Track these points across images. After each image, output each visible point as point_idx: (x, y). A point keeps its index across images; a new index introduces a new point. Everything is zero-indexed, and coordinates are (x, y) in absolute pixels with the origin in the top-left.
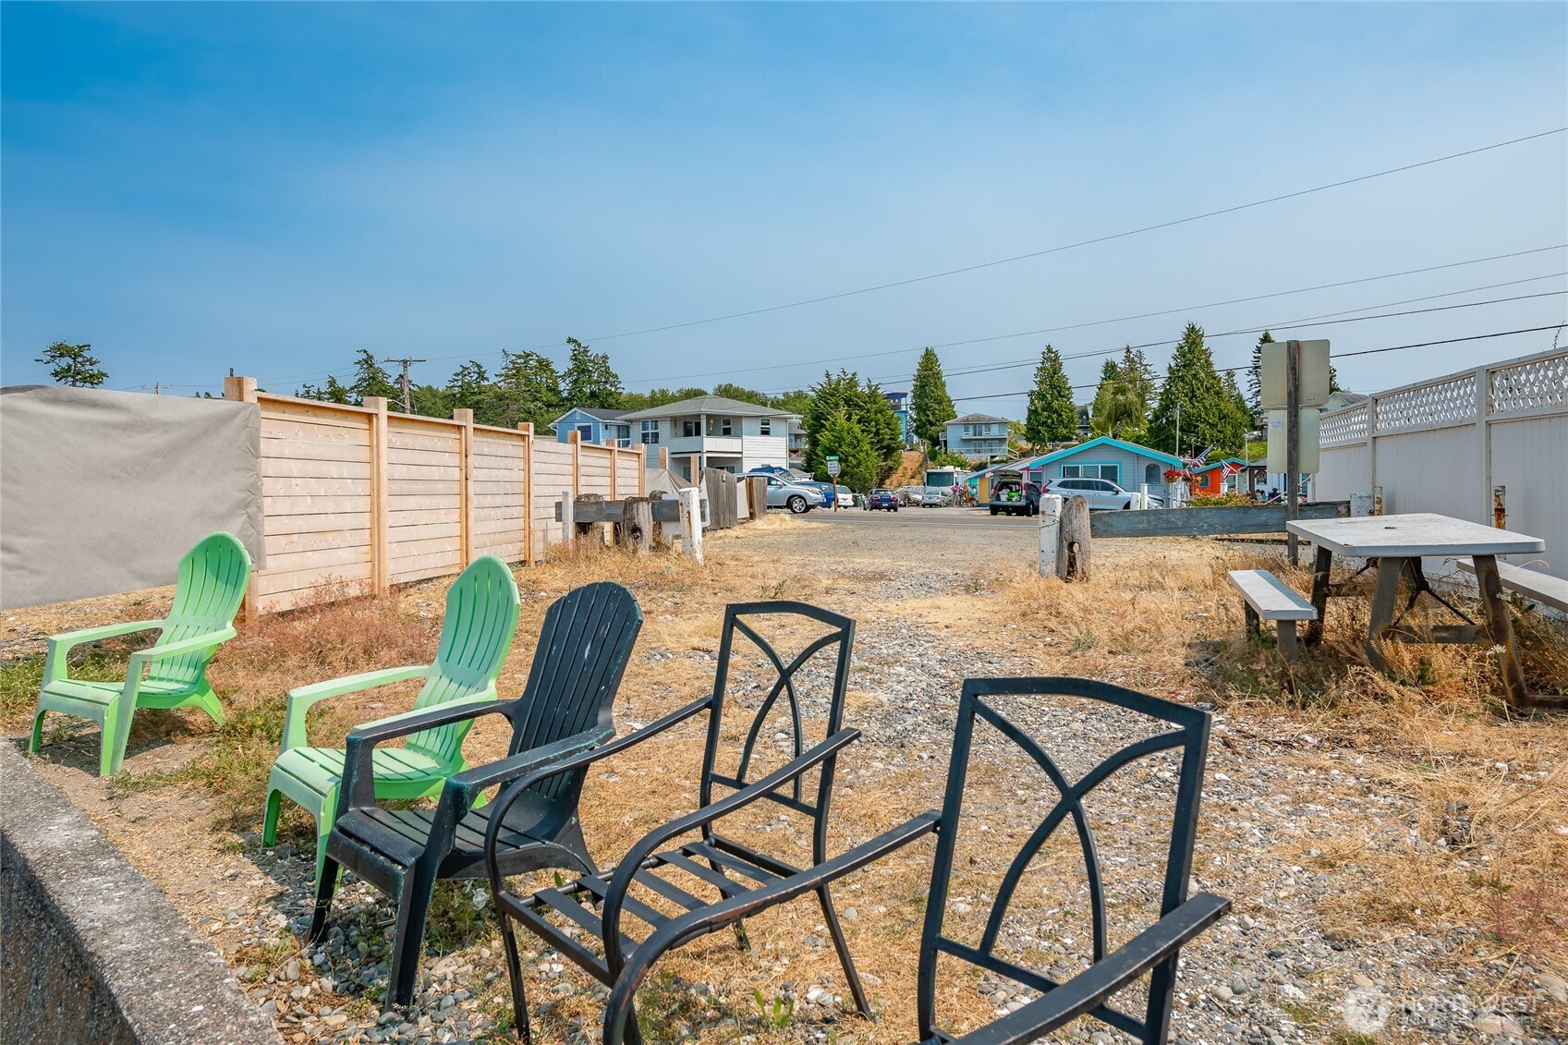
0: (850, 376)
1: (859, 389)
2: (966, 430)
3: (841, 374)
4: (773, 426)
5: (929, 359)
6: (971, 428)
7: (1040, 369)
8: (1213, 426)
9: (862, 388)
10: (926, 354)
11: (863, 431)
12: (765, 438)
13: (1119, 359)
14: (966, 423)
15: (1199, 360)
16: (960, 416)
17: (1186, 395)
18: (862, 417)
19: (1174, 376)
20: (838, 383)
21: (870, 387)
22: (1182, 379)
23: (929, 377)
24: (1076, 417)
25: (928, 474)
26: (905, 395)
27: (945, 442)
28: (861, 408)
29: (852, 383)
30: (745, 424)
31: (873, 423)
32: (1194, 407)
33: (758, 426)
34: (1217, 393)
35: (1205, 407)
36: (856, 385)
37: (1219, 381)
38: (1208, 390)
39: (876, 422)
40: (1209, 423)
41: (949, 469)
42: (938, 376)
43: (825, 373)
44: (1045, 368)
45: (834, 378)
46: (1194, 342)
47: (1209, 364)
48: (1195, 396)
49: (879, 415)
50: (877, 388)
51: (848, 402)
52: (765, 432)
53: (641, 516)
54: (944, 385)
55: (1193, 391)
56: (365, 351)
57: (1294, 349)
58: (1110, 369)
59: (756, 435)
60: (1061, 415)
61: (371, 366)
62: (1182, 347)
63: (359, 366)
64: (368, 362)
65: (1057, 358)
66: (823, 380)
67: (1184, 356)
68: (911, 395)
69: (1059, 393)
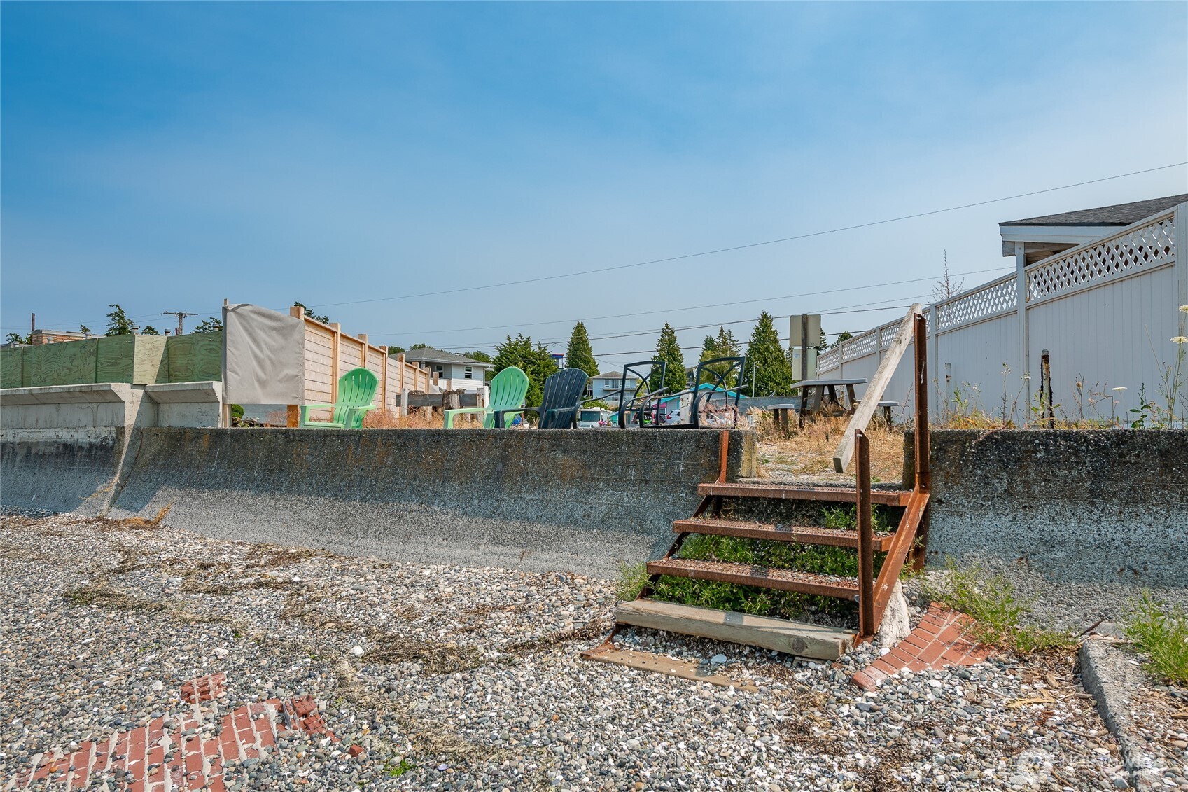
0: (525, 339)
1: (532, 349)
2: (607, 383)
3: (519, 338)
4: (473, 372)
5: (580, 329)
6: (610, 382)
7: (661, 341)
8: (779, 384)
9: (534, 348)
10: (578, 327)
11: (535, 380)
12: (468, 380)
13: (715, 336)
14: (607, 378)
15: (770, 338)
16: (602, 372)
17: (761, 362)
18: (534, 370)
19: (753, 347)
20: (517, 344)
21: (540, 348)
22: (758, 351)
23: (579, 341)
24: (686, 376)
25: (582, 412)
26: (562, 356)
27: (591, 392)
28: (533, 363)
29: (527, 344)
30: (454, 370)
31: (542, 375)
32: (766, 370)
33: (463, 372)
34: (782, 361)
35: (773, 371)
36: (530, 345)
37: (783, 353)
38: (775, 359)
39: (544, 373)
40: (776, 382)
41: (597, 409)
42: (586, 342)
43: (506, 336)
44: (664, 340)
45: (514, 340)
46: (766, 325)
47: (776, 341)
48: (766, 363)
49: (546, 369)
50: (545, 349)
51: (524, 357)
52: (468, 376)
53: (454, 402)
54: (590, 350)
55: (765, 360)
56: (117, 306)
57: (805, 318)
58: (709, 344)
59: (461, 378)
60: (674, 374)
61: (122, 318)
62: (758, 329)
63: (111, 318)
64: (119, 315)
65: (672, 332)
66: (505, 341)
67: (760, 335)
68: (566, 356)
69: (674, 358)
